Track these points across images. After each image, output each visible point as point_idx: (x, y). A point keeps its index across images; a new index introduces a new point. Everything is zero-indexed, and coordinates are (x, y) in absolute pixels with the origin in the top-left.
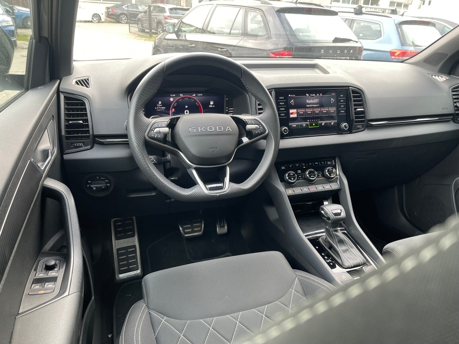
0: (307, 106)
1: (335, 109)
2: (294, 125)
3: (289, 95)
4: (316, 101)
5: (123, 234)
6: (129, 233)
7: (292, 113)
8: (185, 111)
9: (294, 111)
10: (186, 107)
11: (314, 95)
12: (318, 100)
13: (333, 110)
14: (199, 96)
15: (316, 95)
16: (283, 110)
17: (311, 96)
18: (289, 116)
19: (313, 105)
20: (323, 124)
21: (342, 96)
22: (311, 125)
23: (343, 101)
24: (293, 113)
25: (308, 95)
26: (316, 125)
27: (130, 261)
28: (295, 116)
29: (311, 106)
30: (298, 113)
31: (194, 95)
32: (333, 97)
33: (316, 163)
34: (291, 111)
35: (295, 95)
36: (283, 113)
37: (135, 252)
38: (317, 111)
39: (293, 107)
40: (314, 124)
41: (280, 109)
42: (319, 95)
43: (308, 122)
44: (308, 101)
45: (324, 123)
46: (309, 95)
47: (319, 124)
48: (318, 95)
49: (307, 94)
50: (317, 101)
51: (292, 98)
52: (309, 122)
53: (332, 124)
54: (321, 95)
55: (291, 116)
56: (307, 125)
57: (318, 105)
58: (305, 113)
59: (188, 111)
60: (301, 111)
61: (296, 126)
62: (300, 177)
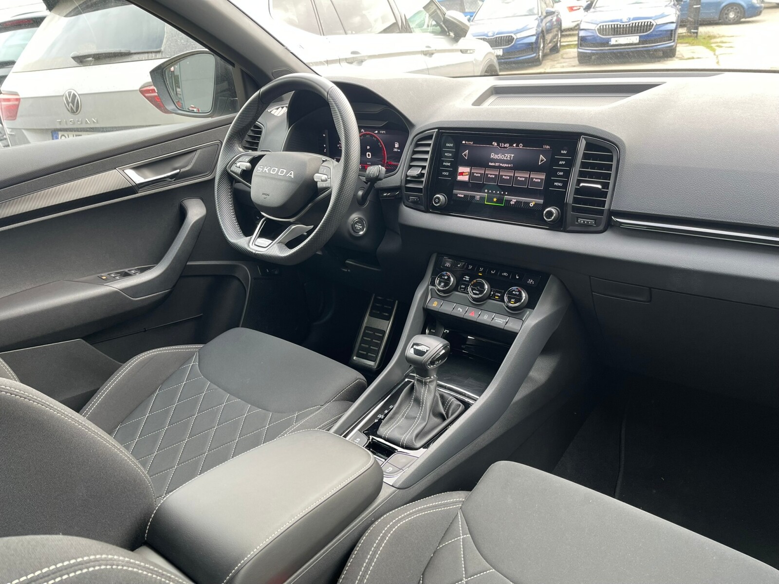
0: (490, 164)
1: (544, 178)
2: (461, 194)
3: (464, 142)
4: (509, 156)
5: (378, 312)
6: (385, 314)
7: (462, 174)
8: (367, 153)
9: (466, 170)
10: (368, 147)
11: (507, 145)
12: (512, 155)
13: (539, 177)
14: (382, 134)
15: (511, 145)
16: (447, 166)
17: (501, 147)
18: (456, 178)
19: (501, 164)
20: (512, 203)
21: (565, 152)
22: (490, 199)
23: (564, 162)
24: (464, 173)
25: (496, 144)
26: (500, 200)
27: (371, 347)
28: (465, 178)
29: (497, 164)
30: (471, 175)
31: (377, 132)
32: (544, 152)
33: (505, 274)
34: (461, 169)
35: (472, 143)
36: (446, 171)
37: (381, 339)
38: (506, 175)
39: (466, 164)
40: (495, 200)
41: (444, 164)
42: (517, 146)
43: (485, 193)
44: (493, 156)
45: (515, 200)
46: (498, 145)
47: (506, 200)
48: (515, 145)
49: (494, 143)
50: (510, 158)
51: (466, 147)
52: (488, 193)
53: (532, 205)
54: (521, 147)
55: (460, 178)
56: (482, 198)
57: (510, 165)
58: (484, 176)
59: (370, 153)
60: (478, 172)
61: (463, 196)
62: (463, 288)
